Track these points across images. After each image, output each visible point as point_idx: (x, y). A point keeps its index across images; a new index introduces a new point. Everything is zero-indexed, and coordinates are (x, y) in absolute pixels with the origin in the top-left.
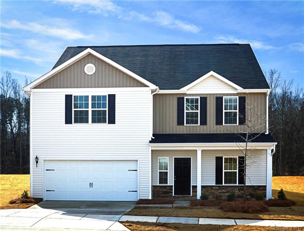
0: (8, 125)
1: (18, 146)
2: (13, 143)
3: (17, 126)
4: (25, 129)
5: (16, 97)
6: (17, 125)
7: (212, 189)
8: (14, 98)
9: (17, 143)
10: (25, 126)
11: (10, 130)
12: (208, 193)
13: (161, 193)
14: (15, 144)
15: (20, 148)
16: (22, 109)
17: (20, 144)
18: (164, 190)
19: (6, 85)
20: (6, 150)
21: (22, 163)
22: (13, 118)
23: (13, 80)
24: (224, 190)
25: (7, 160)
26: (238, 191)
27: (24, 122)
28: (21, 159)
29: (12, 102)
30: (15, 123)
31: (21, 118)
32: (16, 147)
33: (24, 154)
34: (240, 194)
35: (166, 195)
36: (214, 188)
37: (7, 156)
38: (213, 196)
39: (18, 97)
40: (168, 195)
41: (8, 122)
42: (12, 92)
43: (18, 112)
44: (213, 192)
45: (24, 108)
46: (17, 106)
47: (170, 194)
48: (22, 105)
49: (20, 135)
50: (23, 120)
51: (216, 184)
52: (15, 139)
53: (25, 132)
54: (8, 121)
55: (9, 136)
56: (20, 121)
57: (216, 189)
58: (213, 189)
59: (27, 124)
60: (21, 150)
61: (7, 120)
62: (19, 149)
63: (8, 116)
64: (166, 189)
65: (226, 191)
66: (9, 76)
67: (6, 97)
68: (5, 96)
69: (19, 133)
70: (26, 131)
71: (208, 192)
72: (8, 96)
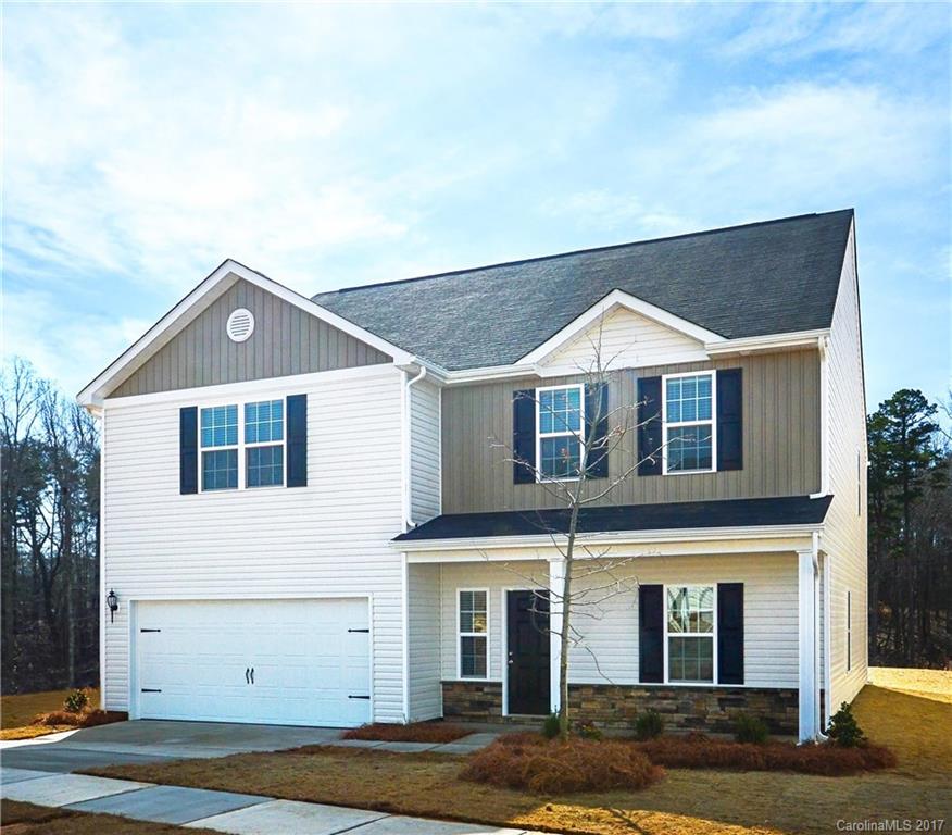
0: (21, 532)
1: (63, 599)
2: (42, 591)
3: (58, 536)
4: (88, 544)
5: (53, 439)
6: (57, 529)
7: (627, 697)
8: (43, 441)
9: (58, 589)
10: (86, 534)
11: (30, 548)
12: (613, 710)
13: (467, 704)
14: (48, 594)
15: (70, 607)
16: (75, 477)
17: (69, 595)
18: (477, 698)
19: (14, 398)
20: (15, 612)
21: (75, 656)
22: (42, 508)
23: (42, 382)
24: (670, 702)
25: (17, 645)
26: (719, 708)
27: (86, 521)
28: (71, 644)
29: (37, 454)
30: (51, 526)
31: (73, 508)
32: (55, 604)
33: (86, 626)
34: (727, 718)
35: (482, 713)
36: (633, 694)
37: (16, 633)
38: (631, 722)
39: (62, 439)
40: (487, 713)
41: (23, 521)
42: (39, 423)
43: (59, 487)
44: (631, 709)
45: (84, 476)
46: (58, 468)
47: (494, 711)
48: (76, 464)
49: (68, 565)
50: (81, 513)
51: (641, 681)
52: (49, 579)
53: (88, 555)
54: (20, 517)
55: (25, 567)
56: (68, 516)
57: (640, 697)
58: (632, 697)
59: (94, 528)
60: (71, 612)
61: (18, 513)
62: (65, 609)
63: (23, 502)
64: (481, 693)
65: (674, 707)
66: (25, 371)
67: (12, 440)
68: (8, 437)
69: (64, 559)
70: (90, 551)
71: (613, 706)
72: (21, 437)
